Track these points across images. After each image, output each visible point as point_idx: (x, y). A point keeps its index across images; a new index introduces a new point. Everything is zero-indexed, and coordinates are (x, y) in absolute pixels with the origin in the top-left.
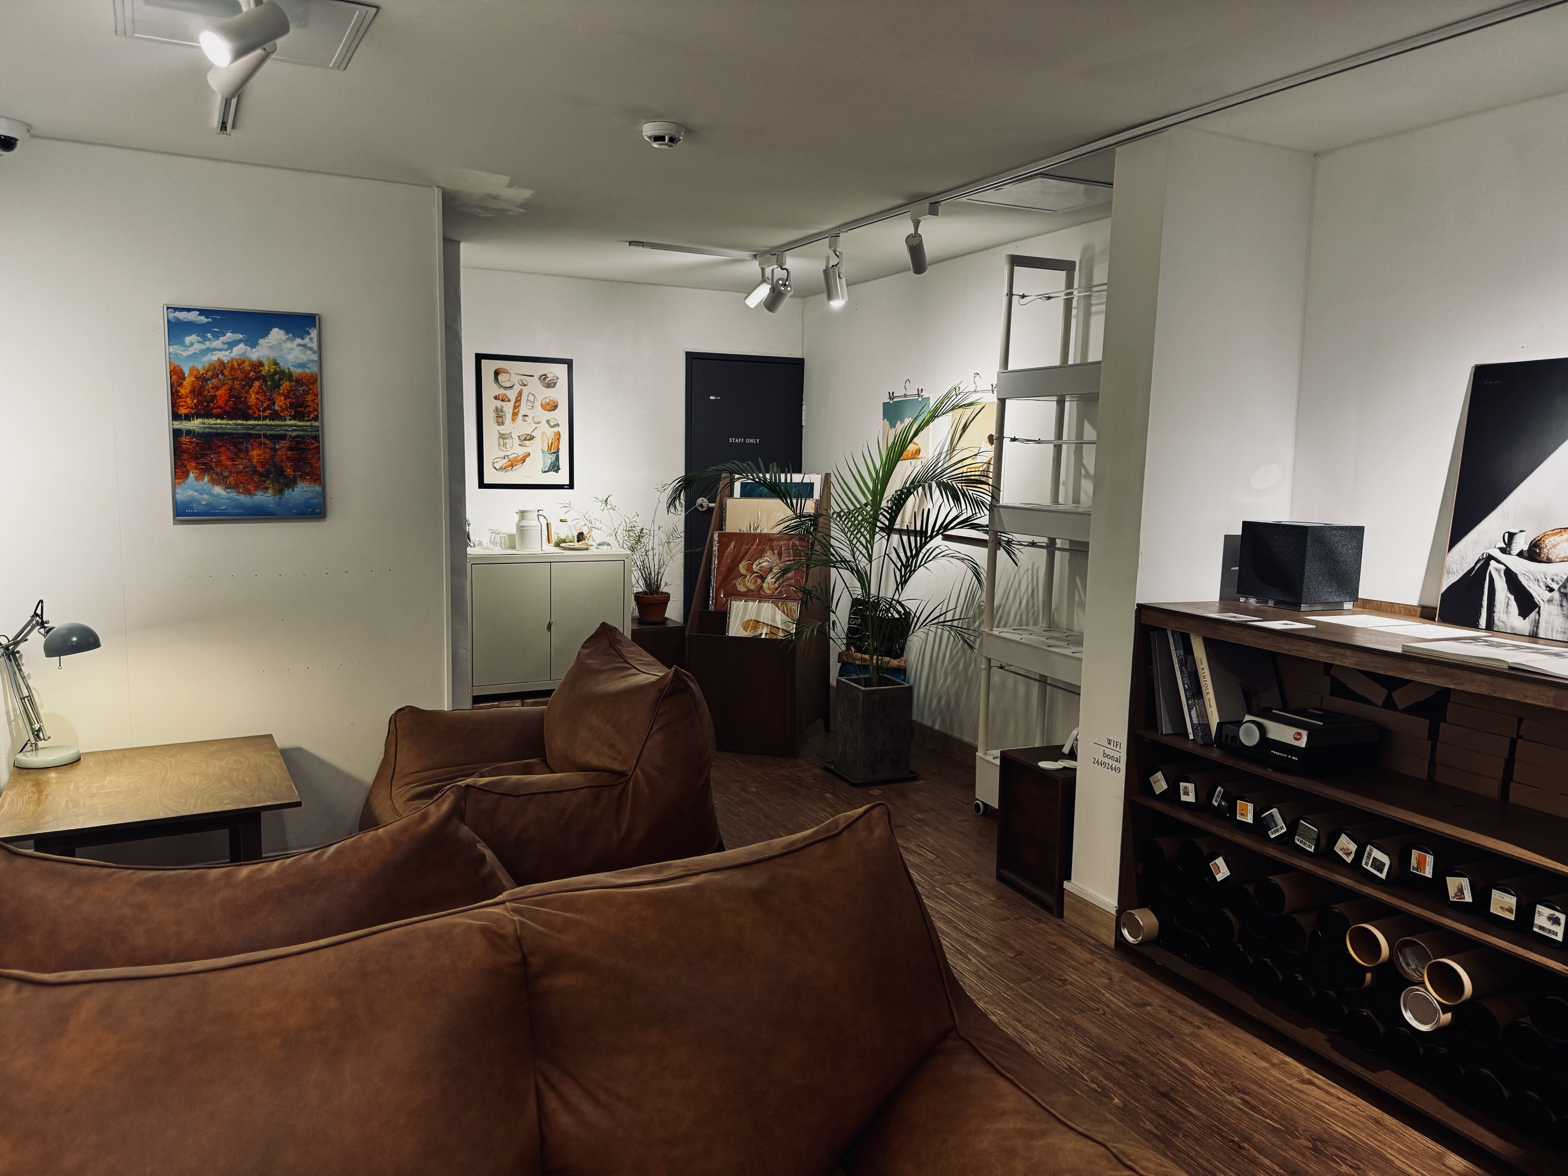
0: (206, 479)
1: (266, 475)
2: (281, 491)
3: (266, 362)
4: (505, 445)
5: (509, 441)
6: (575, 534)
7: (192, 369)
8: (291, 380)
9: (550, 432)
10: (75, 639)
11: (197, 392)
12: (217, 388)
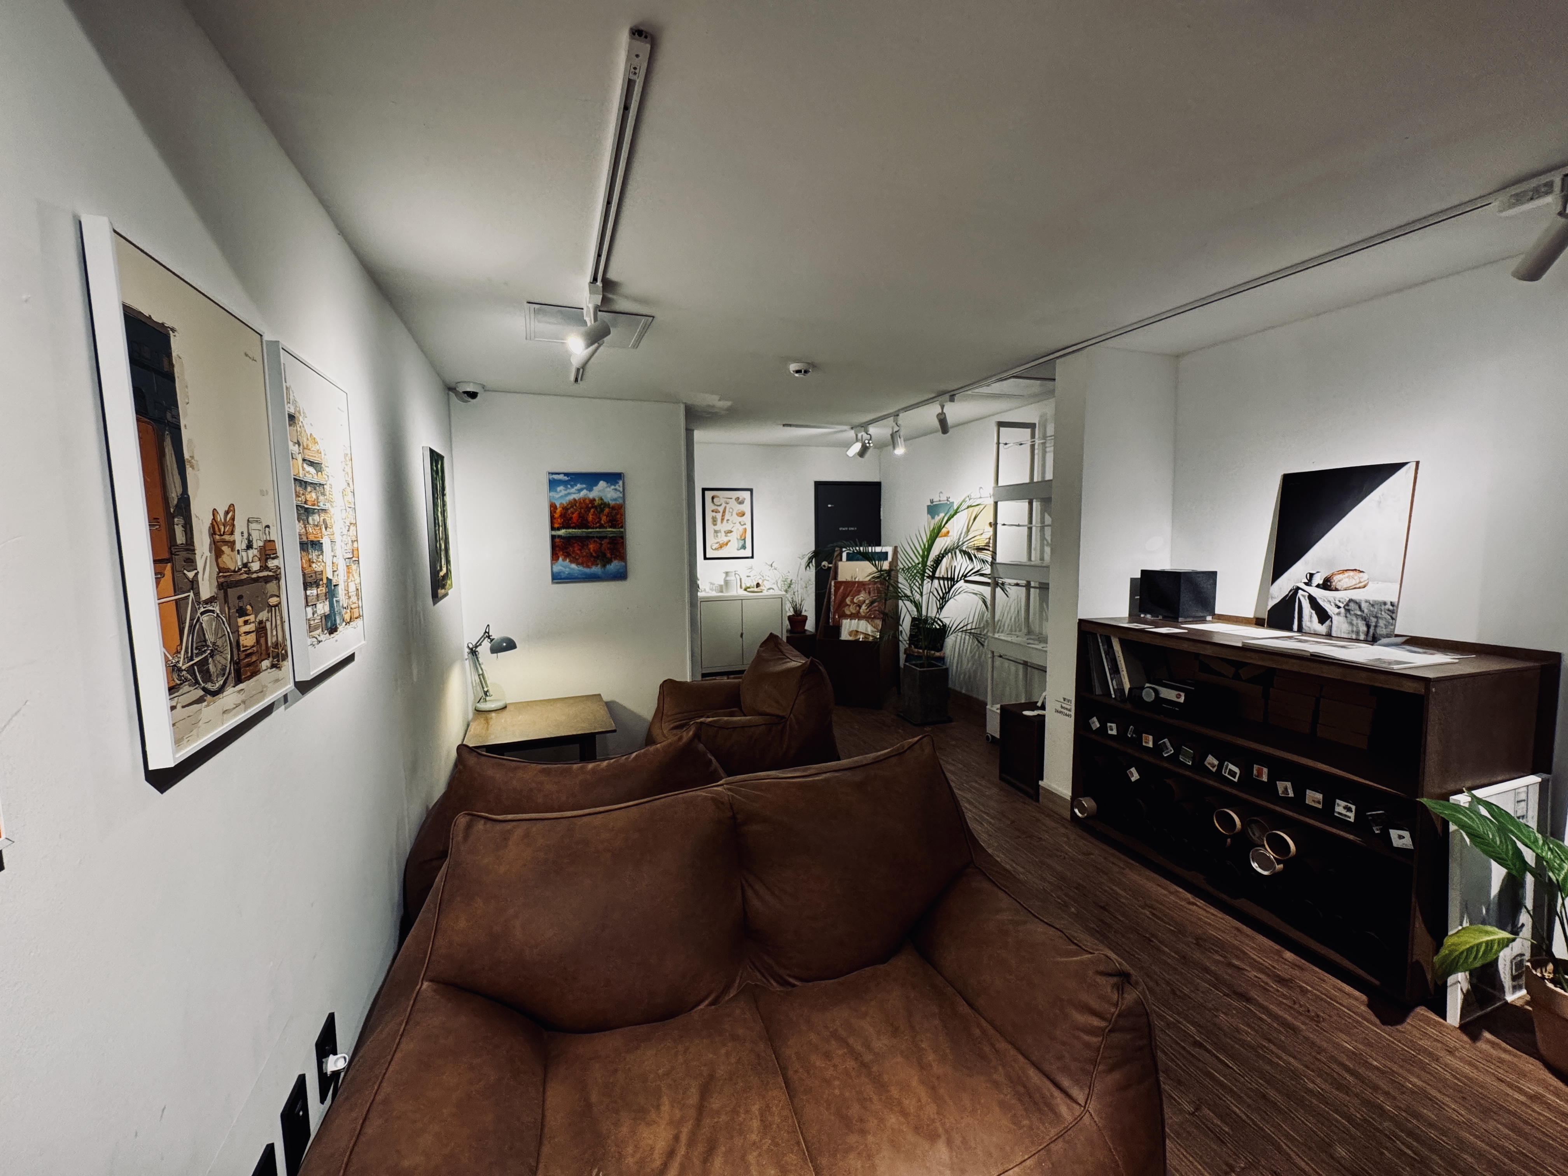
0: (568, 560)
1: (597, 558)
2: (604, 566)
3: (597, 499)
4: (717, 536)
5: (719, 534)
6: (755, 584)
7: (561, 504)
8: (609, 508)
9: (741, 528)
10: (505, 644)
11: (562, 515)
12: (573, 513)
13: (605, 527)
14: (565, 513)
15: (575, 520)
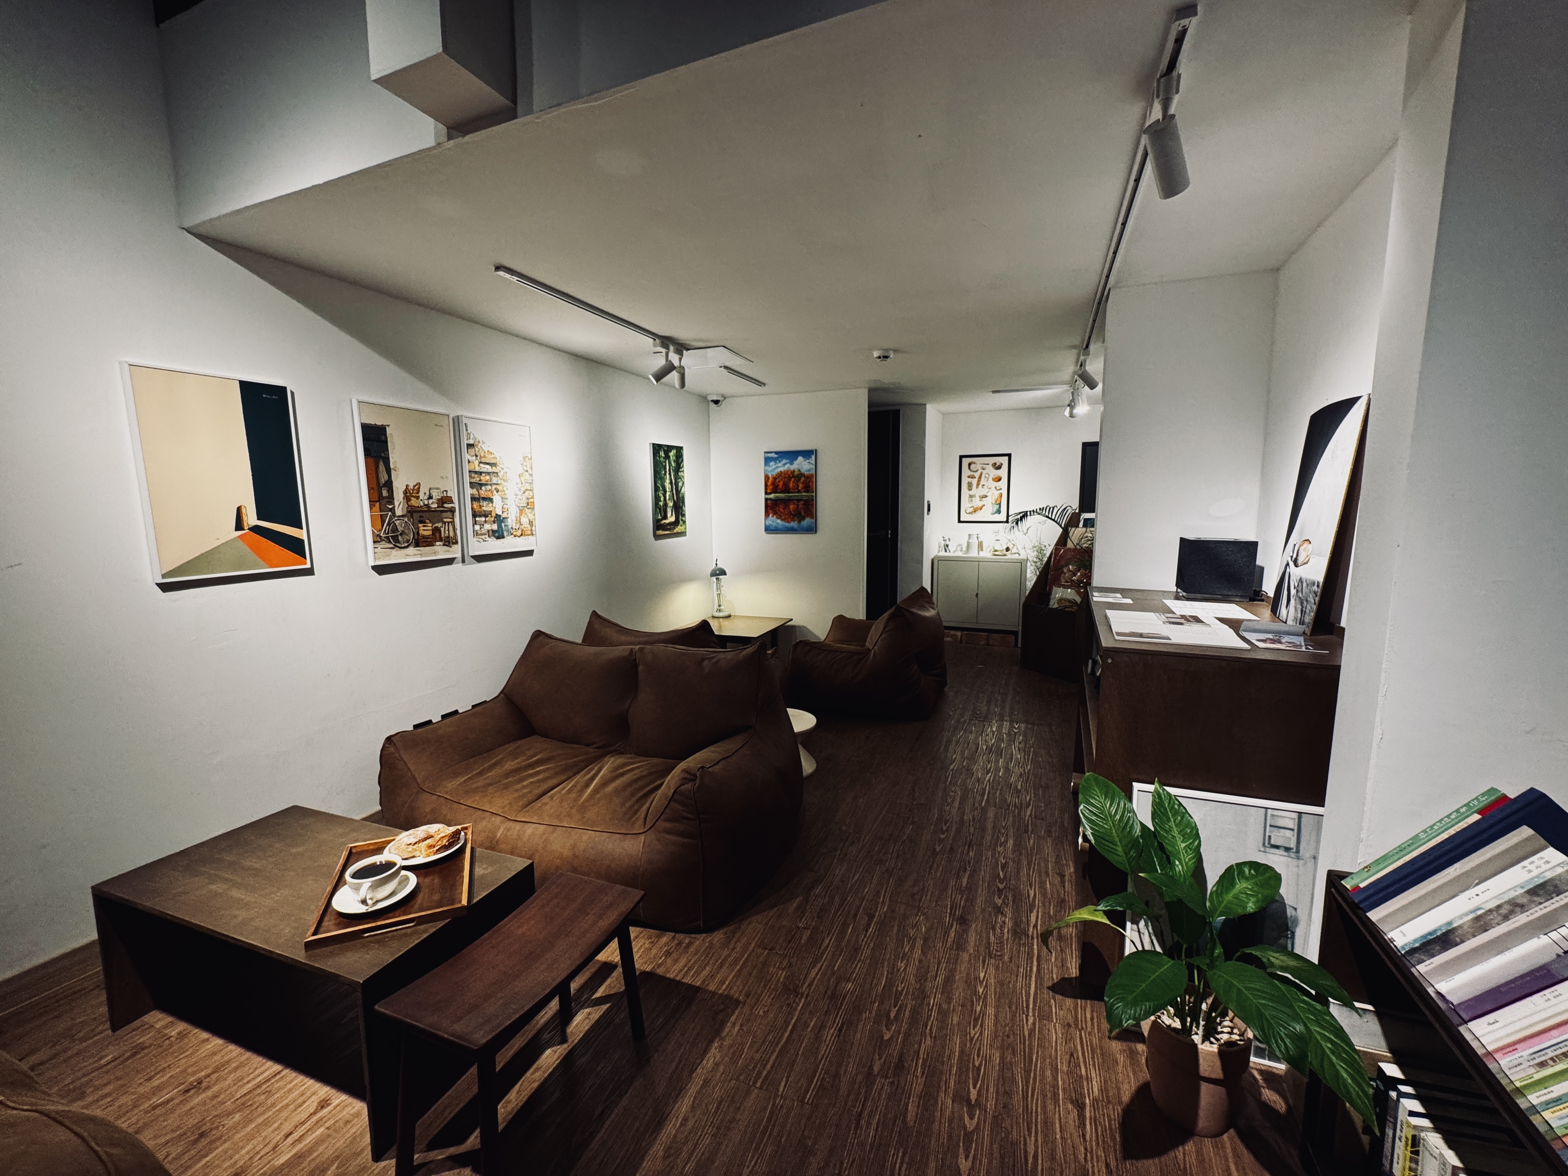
0: (775, 517)
1: (794, 516)
2: (799, 522)
3: (796, 470)
4: (972, 501)
6: (1005, 548)
7: (772, 475)
8: (804, 477)
9: (997, 493)
11: (773, 484)
12: (779, 482)
13: (801, 492)
14: (775, 482)
15: (780, 487)
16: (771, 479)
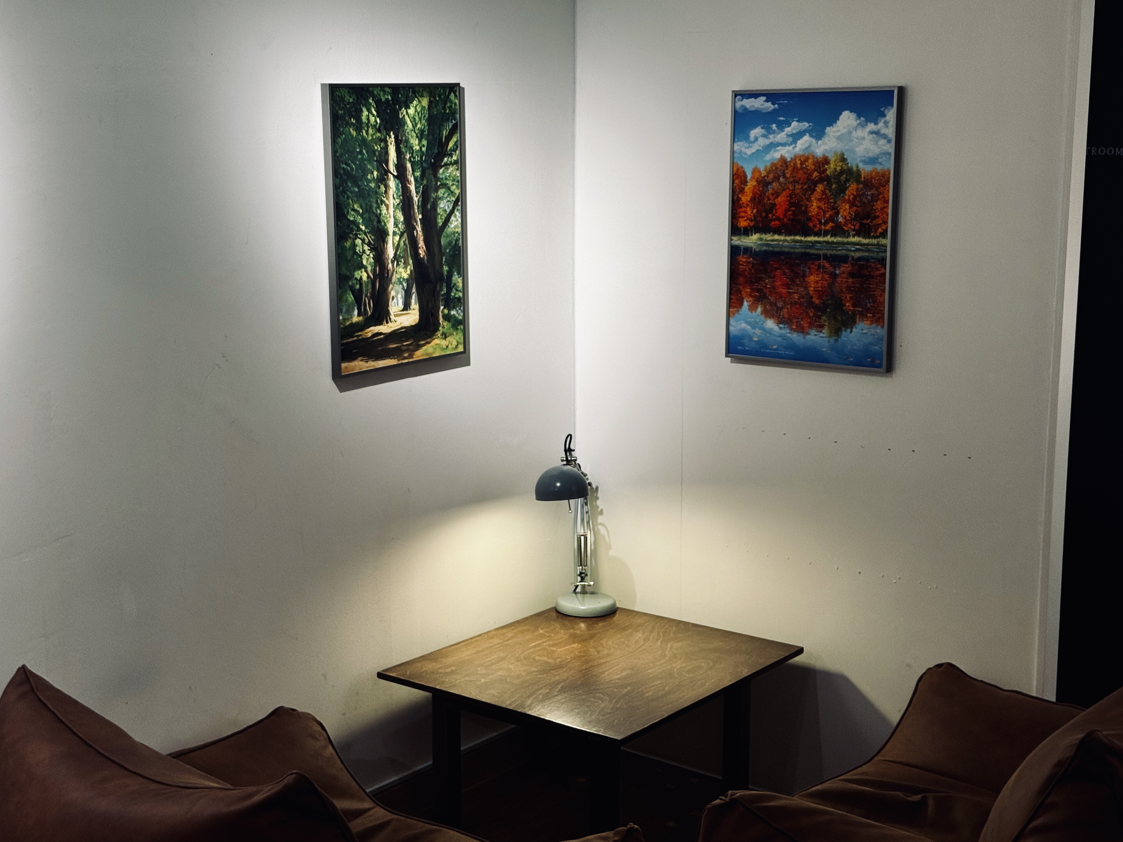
1: (821, 309)
2: (836, 332)
3: (832, 158)
7: (755, 170)
8: (858, 182)
11: (757, 199)
12: (777, 194)
13: (846, 234)
14: (763, 193)
15: (780, 212)
16: (751, 184)
